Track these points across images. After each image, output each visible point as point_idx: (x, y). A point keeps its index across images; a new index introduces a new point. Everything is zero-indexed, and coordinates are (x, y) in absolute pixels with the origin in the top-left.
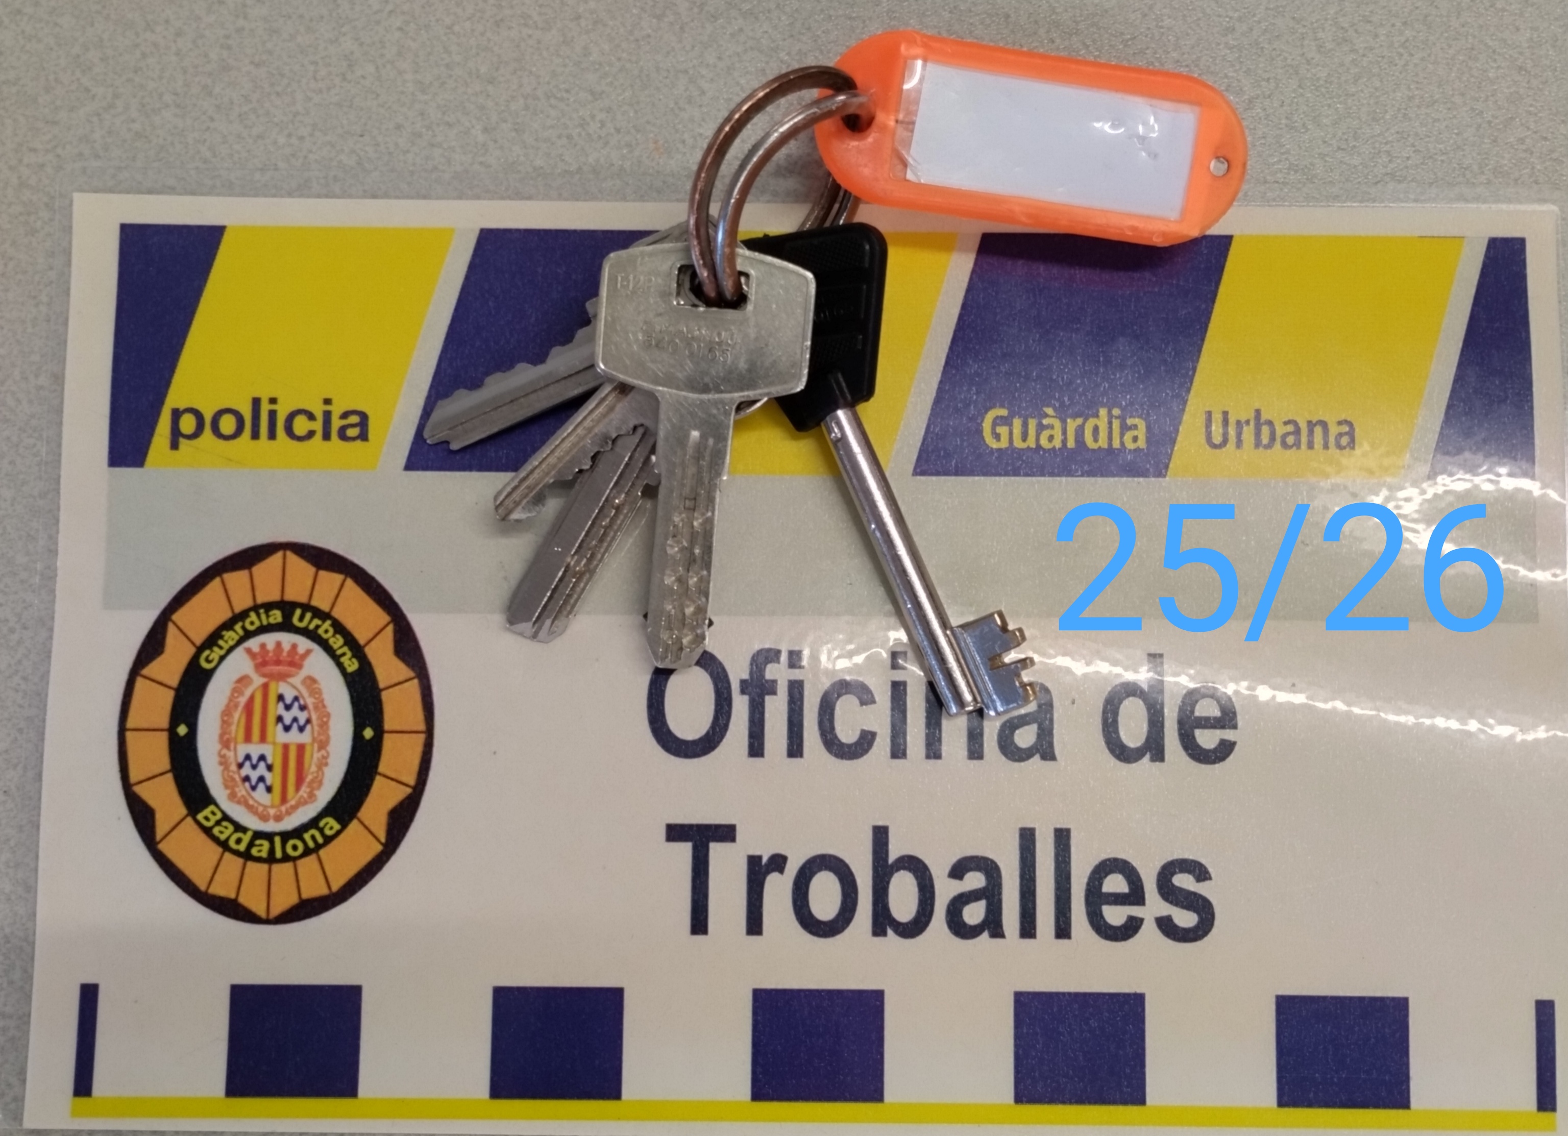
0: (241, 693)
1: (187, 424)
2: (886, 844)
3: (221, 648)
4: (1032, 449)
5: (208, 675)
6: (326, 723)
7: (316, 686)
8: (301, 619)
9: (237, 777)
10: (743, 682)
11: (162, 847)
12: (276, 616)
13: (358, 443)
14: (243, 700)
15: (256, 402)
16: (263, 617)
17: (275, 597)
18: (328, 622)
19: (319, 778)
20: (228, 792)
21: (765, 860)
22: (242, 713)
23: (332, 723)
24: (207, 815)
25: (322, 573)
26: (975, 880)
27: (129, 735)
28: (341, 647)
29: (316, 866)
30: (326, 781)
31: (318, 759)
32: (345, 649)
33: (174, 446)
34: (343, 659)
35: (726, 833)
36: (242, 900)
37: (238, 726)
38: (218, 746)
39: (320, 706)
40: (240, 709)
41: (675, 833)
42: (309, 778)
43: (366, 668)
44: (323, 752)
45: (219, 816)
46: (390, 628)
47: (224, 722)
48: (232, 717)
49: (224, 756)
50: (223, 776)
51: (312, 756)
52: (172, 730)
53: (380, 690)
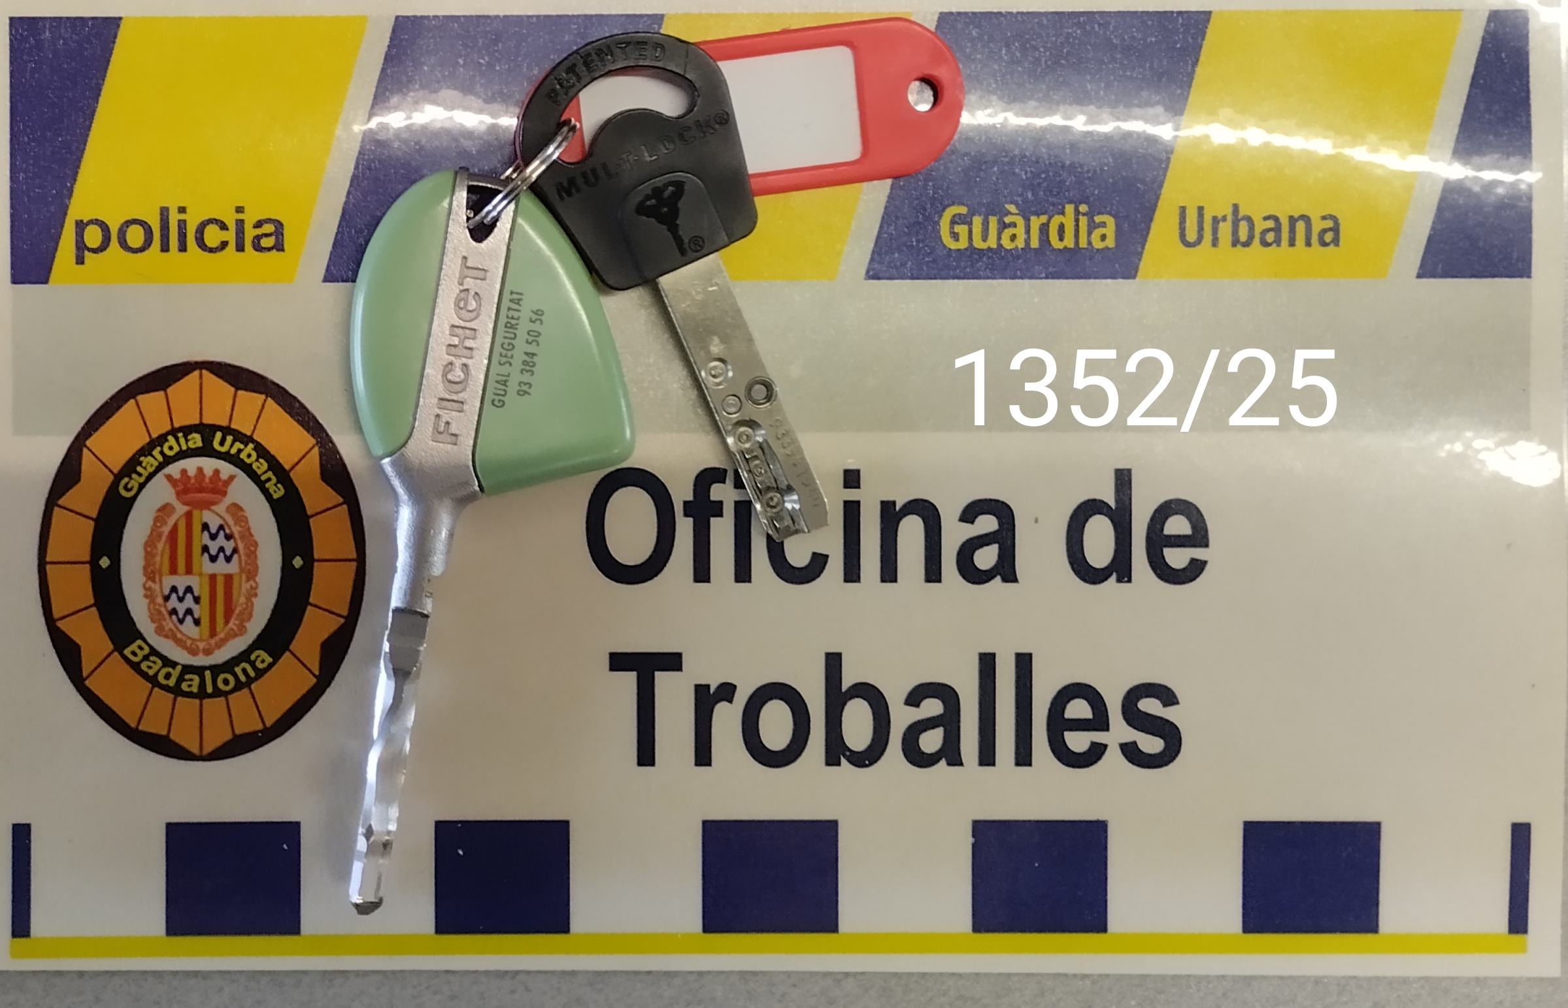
0: (165, 523)
1: (93, 237)
2: (840, 670)
3: (140, 475)
4: (992, 249)
5: (128, 504)
6: (254, 552)
7: (241, 514)
8: (222, 443)
9: (165, 612)
10: (686, 503)
11: (90, 684)
12: (196, 440)
13: (274, 251)
14: (166, 530)
15: (164, 212)
16: (182, 441)
17: (196, 420)
18: (251, 446)
19: (249, 610)
20: (154, 626)
21: (712, 690)
22: (165, 544)
23: (259, 553)
24: (134, 650)
25: (240, 392)
26: (932, 707)
27: (49, 570)
28: (265, 472)
29: (249, 701)
30: (255, 613)
31: (247, 590)
32: (270, 474)
33: (80, 260)
34: (267, 485)
35: (673, 662)
36: (172, 736)
37: (162, 555)
38: (144, 579)
39: (247, 534)
40: (164, 538)
41: (619, 662)
42: (238, 610)
43: (293, 496)
44: (252, 583)
45: (147, 650)
46: (316, 450)
47: (147, 553)
48: (156, 547)
49: (149, 589)
50: (149, 609)
51: (240, 587)
52: (94, 562)
53: (308, 517)
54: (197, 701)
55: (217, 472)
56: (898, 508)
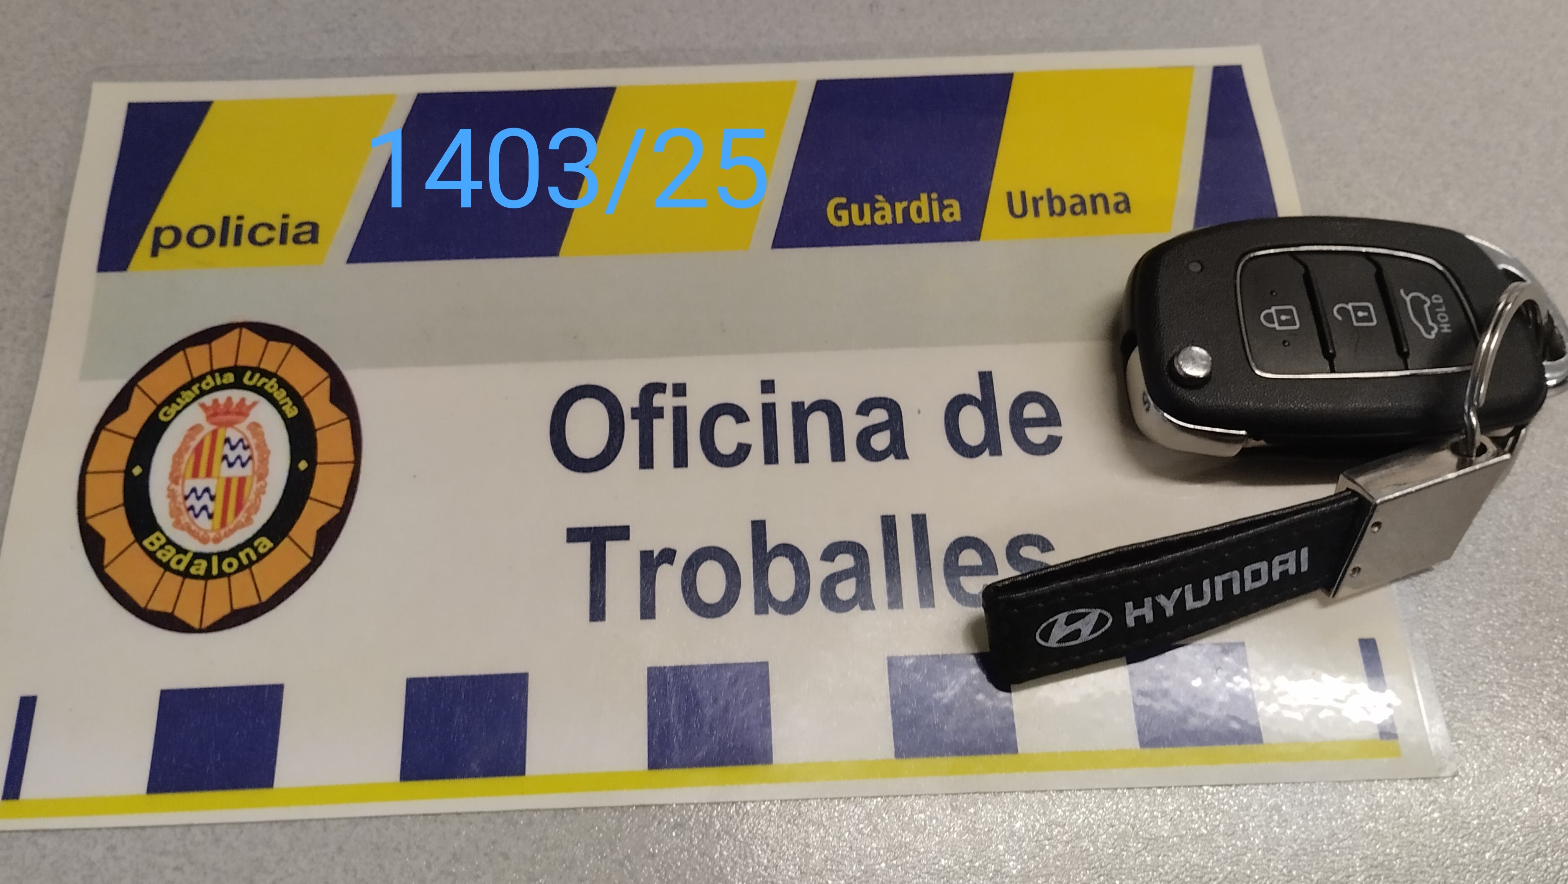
0: (192, 438)
1: (167, 238)
2: (764, 534)
3: (178, 404)
4: (868, 226)
5: (166, 425)
6: (267, 458)
7: (259, 429)
8: (251, 379)
9: (183, 508)
10: (633, 410)
11: (108, 571)
12: (230, 378)
13: (310, 244)
14: (194, 444)
15: (226, 220)
16: (218, 379)
17: (231, 363)
18: (274, 380)
19: (257, 504)
20: (173, 519)
21: (656, 554)
22: (191, 454)
23: (271, 458)
24: (153, 541)
25: (272, 344)
26: (845, 561)
27: (89, 477)
28: (284, 398)
29: (249, 579)
30: (262, 507)
31: (257, 488)
32: (288, 400)
33: (154, 253)
34: (284, 408)
35: (622, 533)
36: (177, 613)
37: (187, 464)
38: (167, 482)
39: (262, 444)
40: (190, 451)
41: (575, 535)
42: (248, 505)
43: (305, 415)
44: (262, 483)
45: (163, 540)
46: (328, 382)
47: (175, 461)
48: (183, 456)
49: (172, 490)
50: (170, 506)
51: (252, 486)
52: (128, 472)
53: (316, 431)
54: (202, 582)
55: (243, 400)
56: (806, 407)
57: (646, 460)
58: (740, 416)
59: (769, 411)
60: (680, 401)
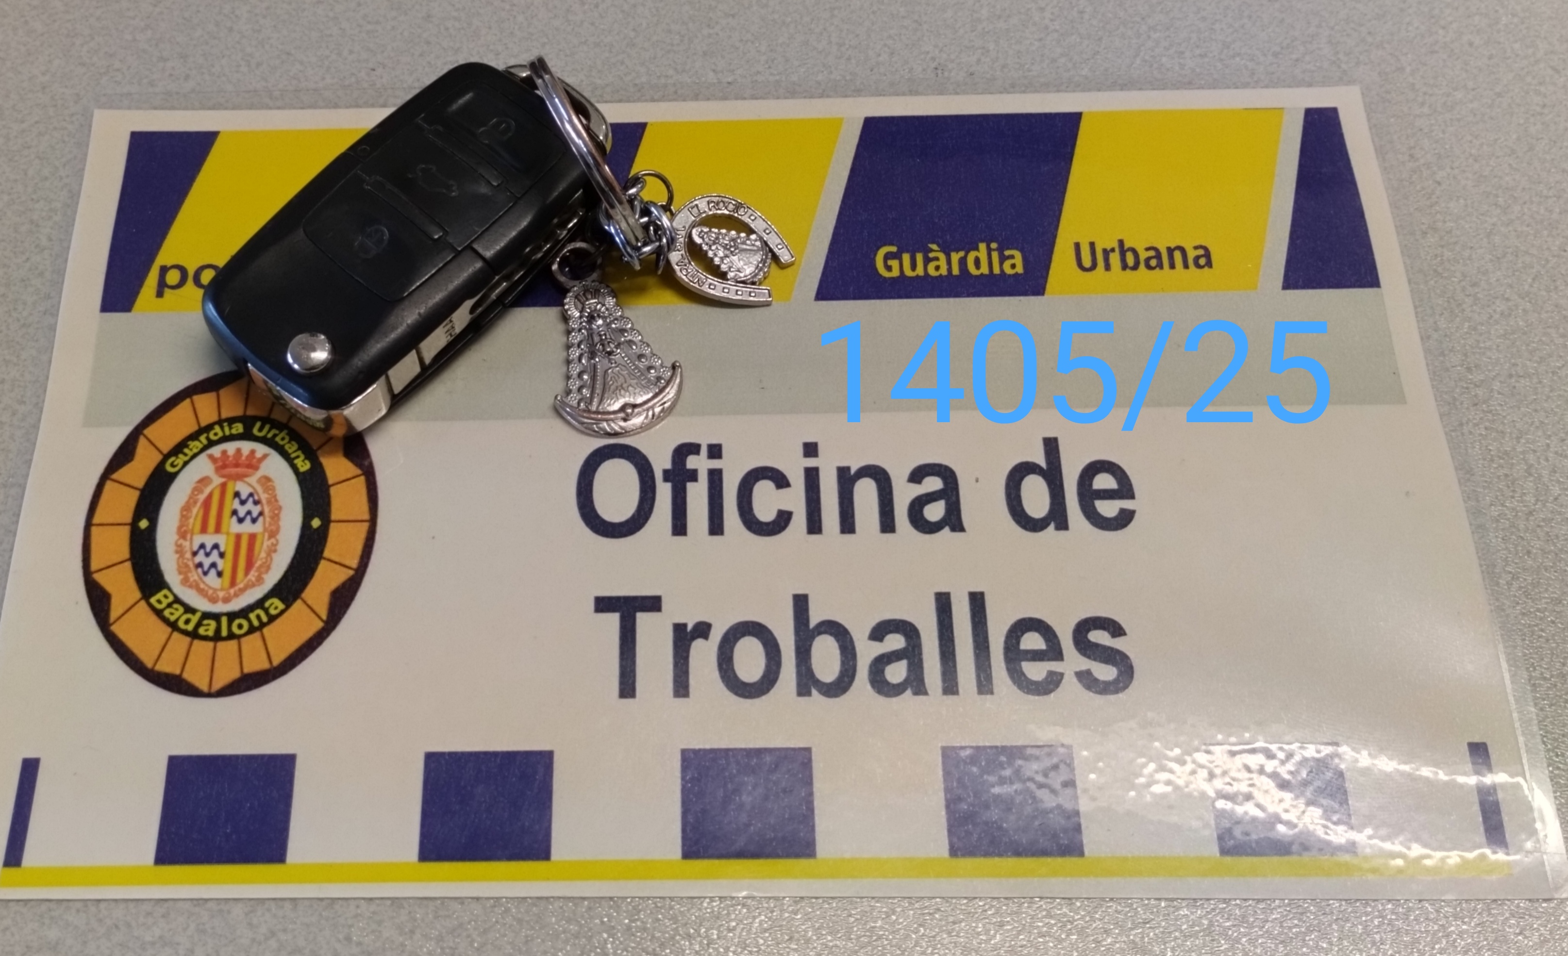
0: (201, 491)
1: (173, 277)
2: (807, 610)
3: (186, 455)
4: (921, 277)
5: (173, 477)
6: (278, 515)
7: (270, 484)
8: (260, 430)
9: (190, 564)
11: (114, 628)
12: (238, 428)
14: (202, 497)
16: (227, 429)
17: (238, 413)
18: (286, 431)
19: (268, 563)
22: (200, 508)
23: (283, 515)
24: (160, 599)
26: (895, 642)
27: (94, 530)
28: (295, 452)
29: (260, 643)
30: (274, 566)
31: (268, 546)
32: (299, 453)
33: (160, 294)
34: (296, 461)
35: (653, 604)
36: (186, 676)
37: (195, 519)
38: (176, 537)
39: (274, 500)
40: (199, 504)
41: (604, 604)
42: (258, 563)
43: (317, 469)
44: (273, 540)
45: (171, 598)
47: (182, 516)
48: (191, 512)
49: (180, 546)
50: (178, 564)
51: (262, 543)
52: (134, 524)
53: (329, 486)
54: (211, 644)
55: (253, 452)
56: (852, 474)
57: (679, 527)
58: (781, 481)
59: (812, 476)
60: (715, 464)
